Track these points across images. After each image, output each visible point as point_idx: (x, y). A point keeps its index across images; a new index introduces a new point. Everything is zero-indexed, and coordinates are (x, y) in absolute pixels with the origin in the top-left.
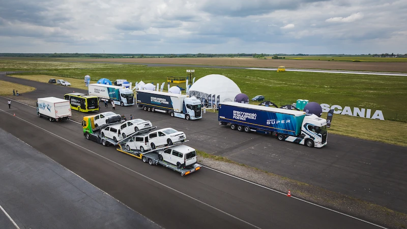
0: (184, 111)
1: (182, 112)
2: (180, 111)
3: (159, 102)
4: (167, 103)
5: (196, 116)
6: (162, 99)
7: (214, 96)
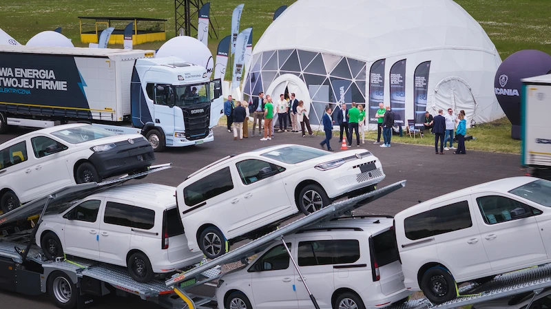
0: (136, 116)
1: (127, 121)
2: (118, 117)
3: (24, 83)
4: (61, 86)
5: (189, 133)
6: (35, 73)
7: (399, 67)
